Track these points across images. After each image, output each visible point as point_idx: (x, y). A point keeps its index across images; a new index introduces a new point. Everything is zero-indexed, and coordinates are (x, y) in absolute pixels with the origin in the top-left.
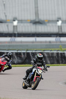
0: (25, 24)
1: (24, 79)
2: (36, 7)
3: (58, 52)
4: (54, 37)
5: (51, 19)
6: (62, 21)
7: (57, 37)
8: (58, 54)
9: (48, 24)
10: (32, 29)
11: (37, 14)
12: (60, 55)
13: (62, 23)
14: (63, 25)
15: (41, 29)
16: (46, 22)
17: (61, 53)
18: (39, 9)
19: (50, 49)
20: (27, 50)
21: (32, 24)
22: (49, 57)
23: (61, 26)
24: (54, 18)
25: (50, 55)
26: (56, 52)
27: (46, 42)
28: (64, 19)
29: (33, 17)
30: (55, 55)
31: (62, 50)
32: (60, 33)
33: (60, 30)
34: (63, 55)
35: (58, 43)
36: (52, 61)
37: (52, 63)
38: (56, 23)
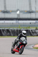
2: (5, 3)
3: (17, 29)
4: (15, 20)
5: (13, 10)
6: (20, 11)
7: (17, 20)
8: (17, 30)
9: (11, 13)
11: (5, 7)
12: (18, 31)
15: (7, 16)
16: (11, 11)
17: (19, 30)
19: (13, 27)
21: (2, 13)
22: (12, 32)
23: (19, 14)
24: (15, 9)
25: (13, 31)
27: (10, 23)
28: (21, 10)
29: (3, 9)
30: (16, 31)
32: (19, 18)
33: (18, 16)
34: (20, 31)
35: (17, 24)
36: (14, 34)
37: (14, 35)
38: (16, 12)
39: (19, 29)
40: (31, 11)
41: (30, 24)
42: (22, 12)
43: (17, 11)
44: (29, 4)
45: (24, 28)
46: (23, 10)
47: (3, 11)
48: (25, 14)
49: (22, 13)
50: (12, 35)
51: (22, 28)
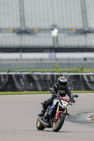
0: (6, 35)
1: (40, 116)
2: (22, 10)
3: (53, 73)
4: (47, 52)
5: (43, 27)
6: (59, 30)
7: (51, 52)
8: (52, 76)
9: (38, 34)
10: (16, 41)
11: (22, 19)
12: (55, 79)
13: (58, 33)
14: (59, 35)
15: (28, 41)
16: (36, 30)
17: (57, 76)
18: (26, 12)
19: (42, 70)
20: (9, 71)
21: (15, 34)
22: (40, 81)
23: (57, 37)
24: (47, 25)
25: (42, 79)
26: (50, 74)
27: (36, 60)
28: (62, 27)
29: (17, 25)
30: (49, 78)
31: (58, 71)
32: (56, 46)
33: (56, 42)
36: (45, 87)
37: (45, 90)
38: (50, 33)
39: (56, 74)
41: (84, 62)
42: (64, 32)
43: (53, 29)
46: (66, 27)
47: (17, 29)
48: (71, 38)
49: (65, 34)
50: (40, 88)
51: (65, 71)
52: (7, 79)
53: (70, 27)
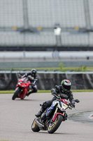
0: (10, 33)
1: (37, 116)
2: (25, 9)
3: (56, 72)
4: (50, 51)
5: (46, 26)
6: (62, 28)
7: (54, 51)
8: (55, 75)
9: (41, 33)
10: (19, 39)
11: (26, 18)
12: (58, 77)
13: (62, 31)
14: (62, 34)
15: (31, 40)
16: (39, 29)
17: (60, 74)
18: (29, 11)
19: (45, 69)
20: (13, 70)
21: (18, 33)
22: (43, 80)
23: (60, 36)
24: (50, 24)
25: (45, 77)
26: (53, 72)
27: (39, 58)
28: (65, 26)
29: (20, 24)
30: (52, 77)
31: (61, 71)
32: (59, 45)
33: (59, 41)
34: (63, 76)
35: (56, 60)
36: (48, 86)
37: (47, 89)
38: (53, 31)
39: (59, 72)
40: (89, 28)
41: (86, 60)
42: (67, 31)
43: (56, 28)
44: (85, 11)
45: (72, 71)
46: (69, 26)
47: (21, 28)
48: (74, 37)
49: (68, 33)
50: (43, 87)
51: (68, 70)
52: (10, 78)
53: (73, 25)
